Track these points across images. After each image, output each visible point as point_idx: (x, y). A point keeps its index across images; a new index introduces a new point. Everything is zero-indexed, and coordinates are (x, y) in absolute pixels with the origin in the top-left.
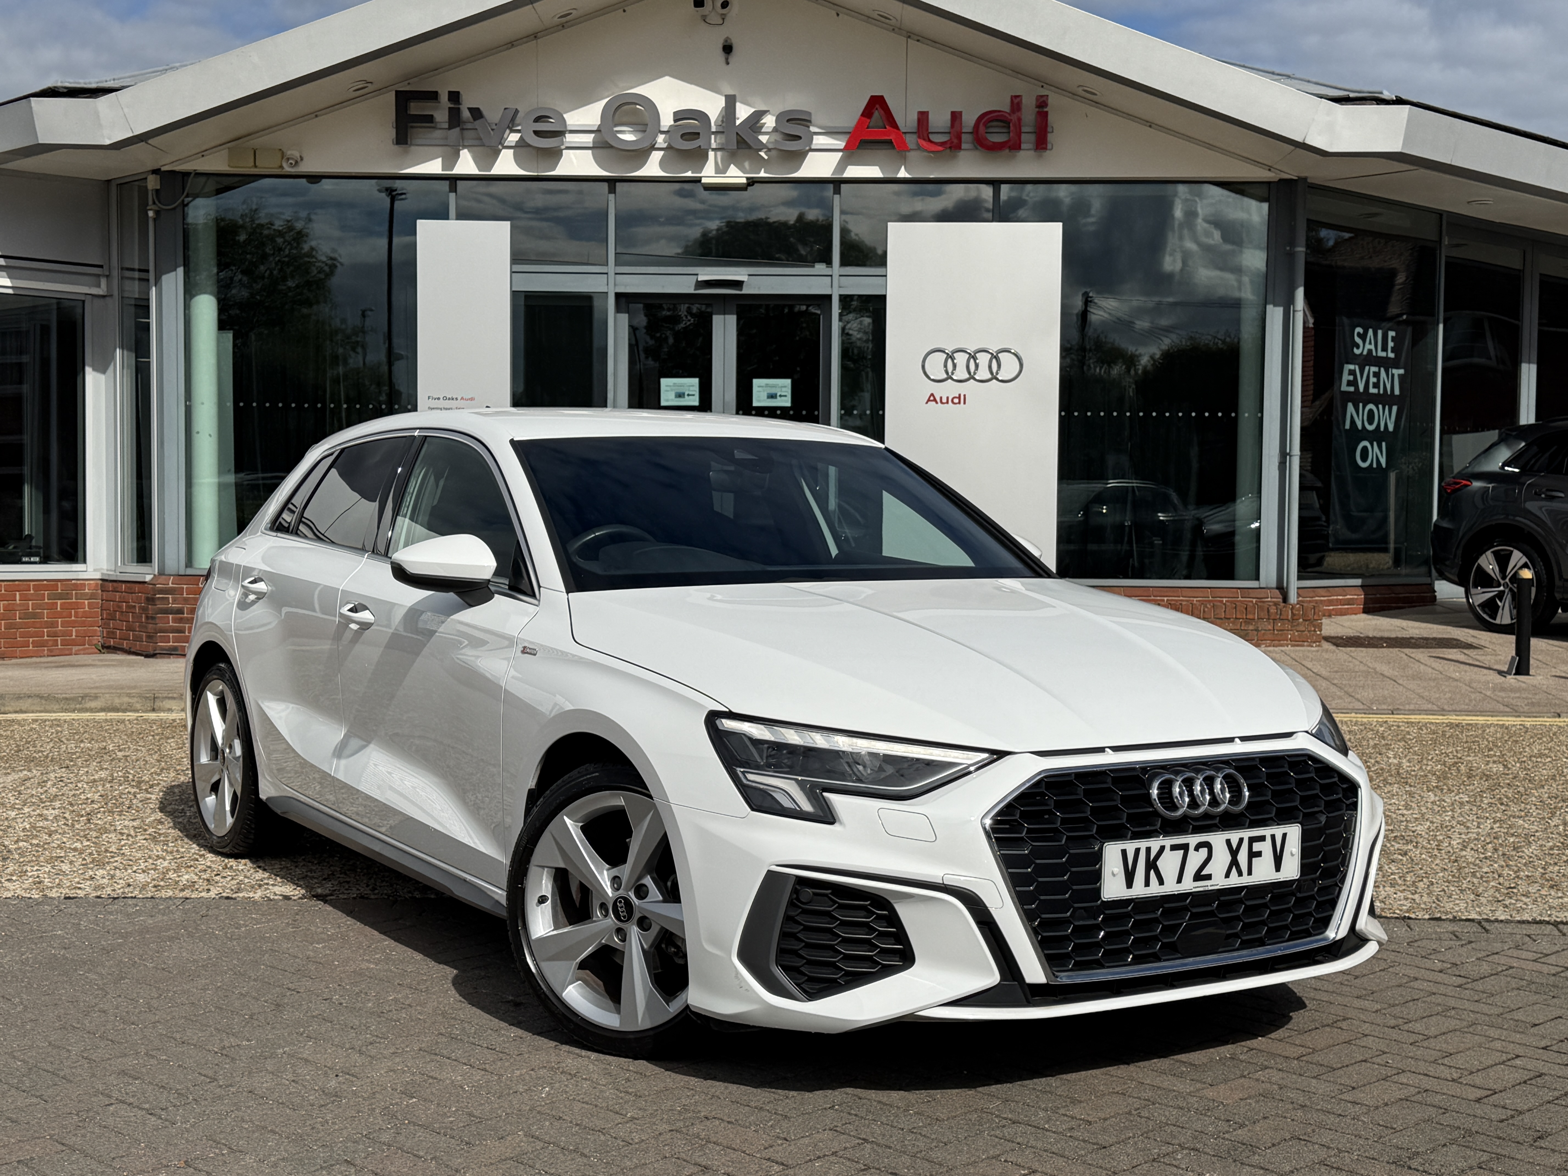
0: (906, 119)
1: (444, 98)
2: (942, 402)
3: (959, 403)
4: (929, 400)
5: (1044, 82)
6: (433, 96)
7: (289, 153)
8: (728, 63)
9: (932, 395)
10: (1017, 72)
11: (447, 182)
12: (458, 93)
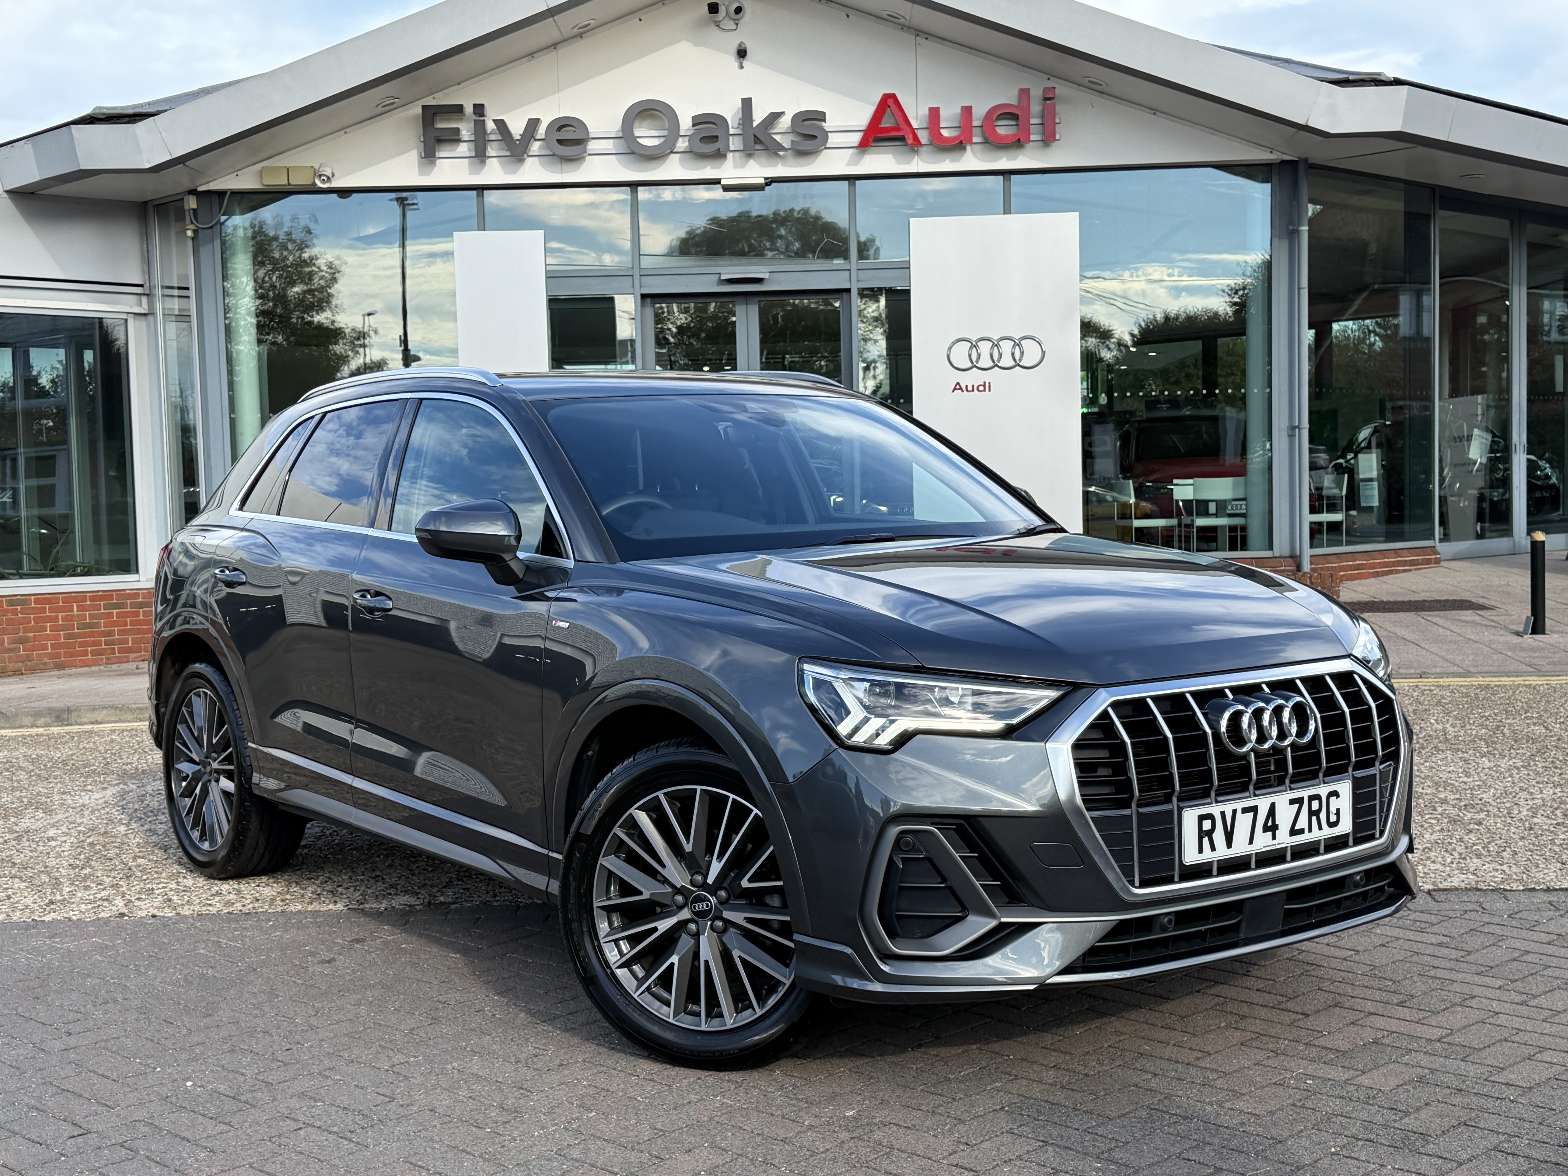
0: (917, 116)
1: (469, 110)
2: (967, 390)
3: (985, 390)
4: (955, 389)
6: (459, 110)
7: (321, 170)
8: (742, 67)
9: (958, 384)
11: (474, 191)
12: (483, 106)
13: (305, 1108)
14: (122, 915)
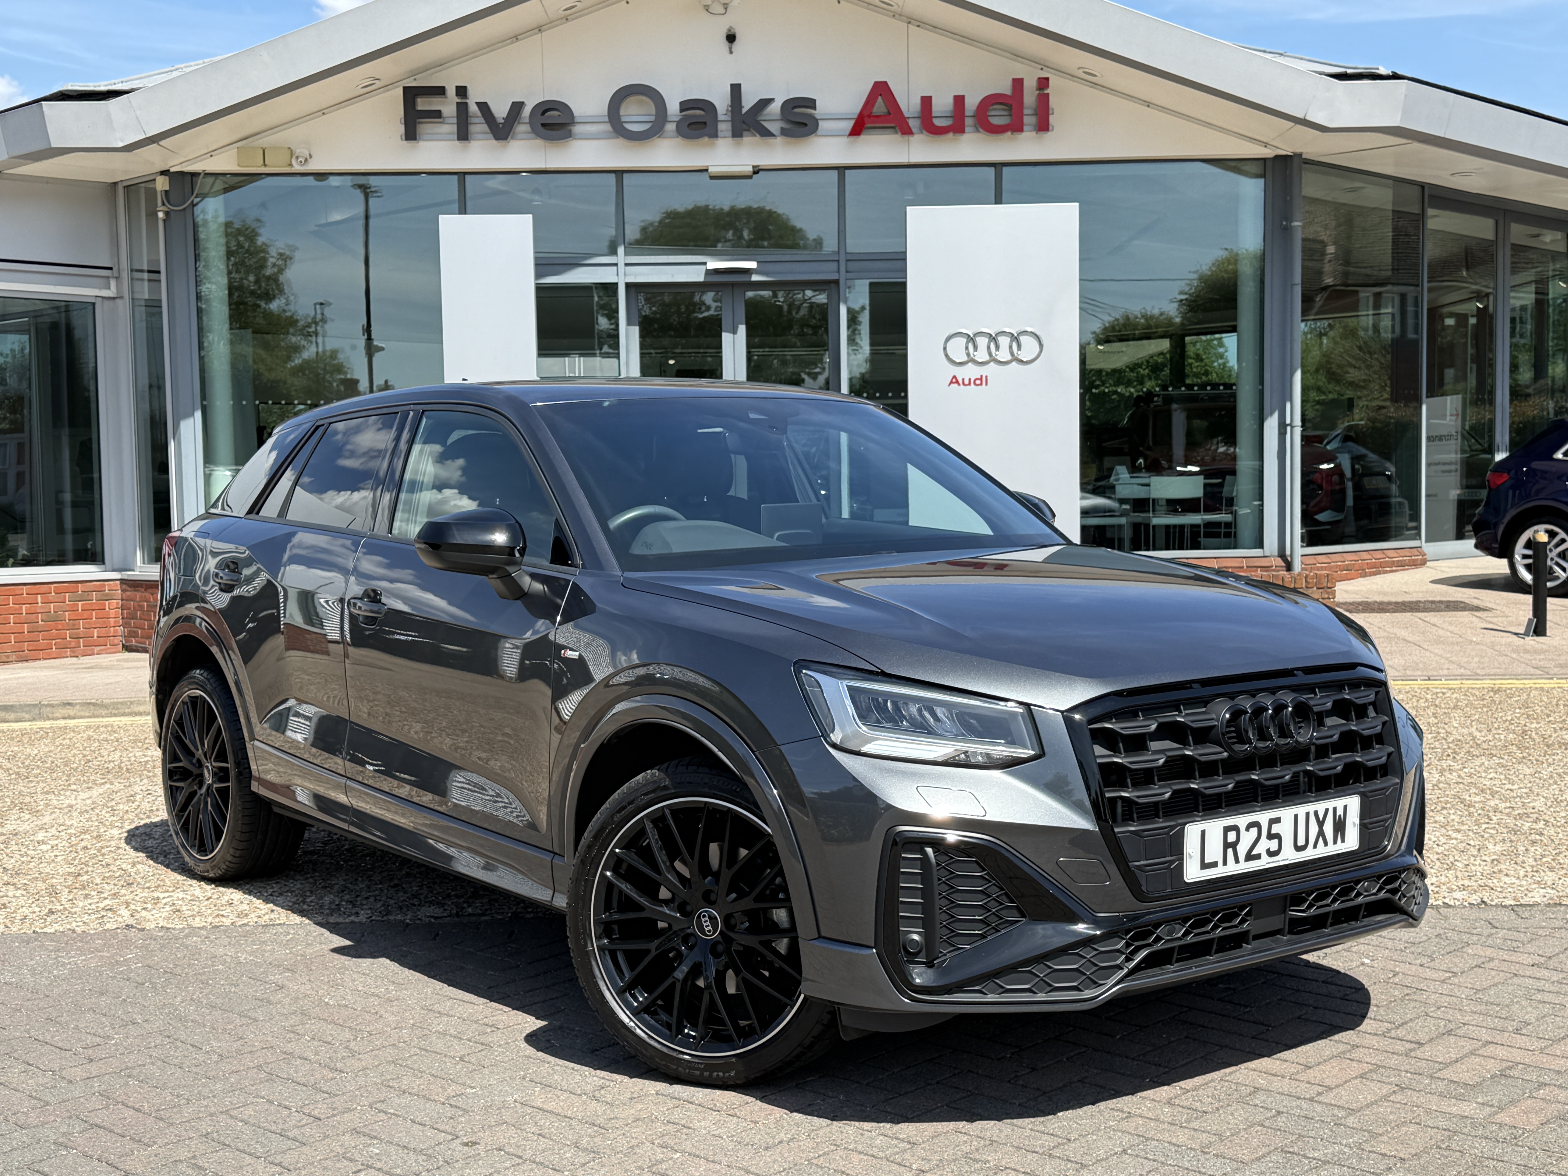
0: (909, 104)
1: (451, 92)
2: (964, 384)
3: (981, 384)
4: (951, 382)
5: (1043, 65)
6: (440, 91)
7: (298, 152)
8: (731, 52)
9: (954, 377)
10: (1016, 55)
11: (456, 177)
12: (465, 88)
13: (361, 1146)
14: (132, 927)
